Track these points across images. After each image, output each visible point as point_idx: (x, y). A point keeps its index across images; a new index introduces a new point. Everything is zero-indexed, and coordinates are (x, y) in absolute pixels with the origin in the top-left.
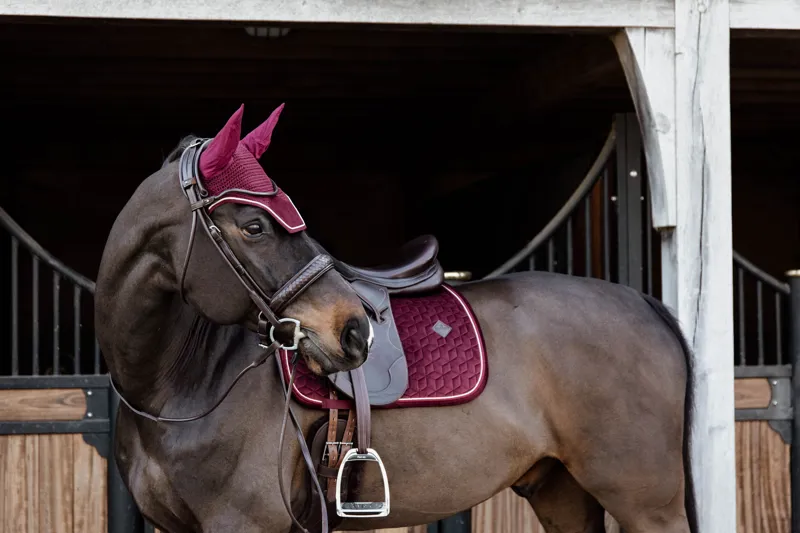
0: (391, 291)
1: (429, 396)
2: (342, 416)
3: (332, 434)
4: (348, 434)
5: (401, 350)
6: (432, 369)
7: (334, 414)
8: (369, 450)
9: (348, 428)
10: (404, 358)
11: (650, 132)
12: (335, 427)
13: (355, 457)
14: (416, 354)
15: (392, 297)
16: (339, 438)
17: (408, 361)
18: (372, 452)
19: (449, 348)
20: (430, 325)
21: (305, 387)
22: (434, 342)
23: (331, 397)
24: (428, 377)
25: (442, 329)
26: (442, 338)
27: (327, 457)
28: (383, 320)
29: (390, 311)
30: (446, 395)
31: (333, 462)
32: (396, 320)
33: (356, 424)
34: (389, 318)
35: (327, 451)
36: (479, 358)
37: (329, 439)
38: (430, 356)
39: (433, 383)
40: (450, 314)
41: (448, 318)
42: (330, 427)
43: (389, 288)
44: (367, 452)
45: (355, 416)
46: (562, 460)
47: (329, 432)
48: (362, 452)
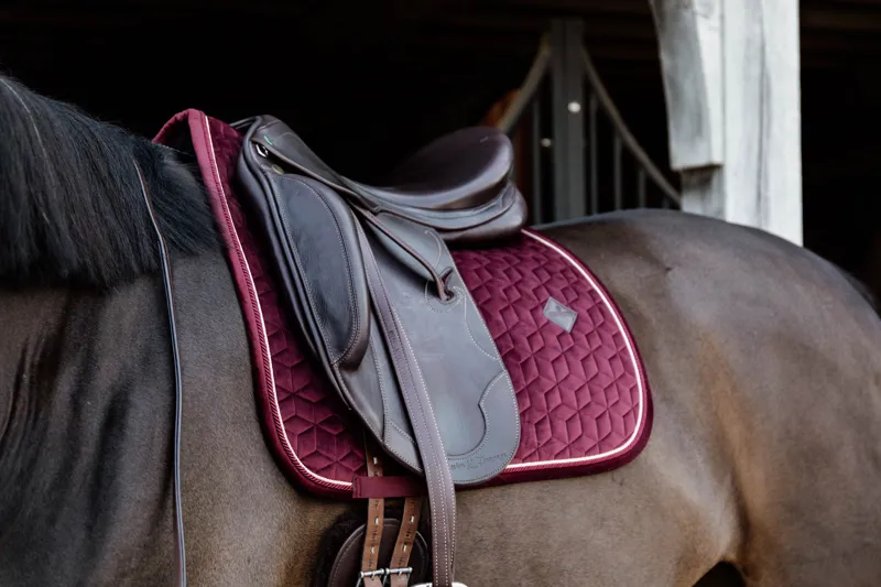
0: (447, 236)
1: (557, 457)
2: (393, 511)
3: (372, 551)
4: (401, 549)
5: (498, 358)
6: (557, 399)
7: (376, 508)
9: (402, 536)
10: (505, 374)
11: (677, 17)
12: (378, 538)
14: (525, 365)
15: (452, 247)
16: (384, 562)
17: (515, 383)
19: (583, 354)
20: (536, 308)
21: (316, 454)
22: (553, 339)
23: (371, 473)
24: (552, 416)
25: (559, 315)
26: (564, 333)
28: (450, 294)
29: (458, 276)
30: (588, 453)
32: (474, 293)
34: (461, 290)
36: (633, 374)
37: (365, 564)
38: (551, 372)
39: (562, 428)
40: (564, 284)
41: (563, 291)
42: (369, 539)
43: (440, 230)
46: (739, 567)
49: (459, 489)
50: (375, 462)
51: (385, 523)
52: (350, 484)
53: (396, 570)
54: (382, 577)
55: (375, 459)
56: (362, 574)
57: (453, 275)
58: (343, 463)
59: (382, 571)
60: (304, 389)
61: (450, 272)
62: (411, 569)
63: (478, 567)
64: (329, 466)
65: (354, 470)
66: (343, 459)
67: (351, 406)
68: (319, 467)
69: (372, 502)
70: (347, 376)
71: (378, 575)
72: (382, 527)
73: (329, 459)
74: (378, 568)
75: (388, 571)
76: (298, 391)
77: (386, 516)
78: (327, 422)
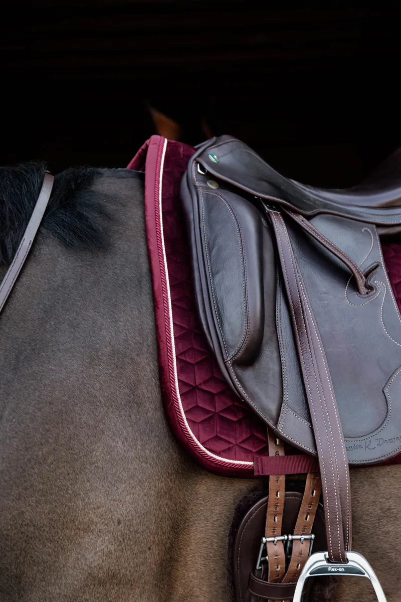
0: (383, 231)
3: (274, 520)
4: (305, 519)
7: (277, 492)
8: (350, 555)
9: (304, 507)
12: (280, 509)
13: (323, 570)
15: (386, 241)
16: (288, 528)
18: (356, 559)
21: (218, 438)
23: (272, 453)
27: (265, 563)
28: (370, 288)
29: (382, 270)
31: (277, 573)
33: (321, 499)
34: (383, 284)
35: (265, 553)
37: (268, 530)
42: (270, 510)
43: (379, 226)
44: (346, 561)
45: (318, 486)
47: (269, 519)
48: (337, 558)
49: (353, 468)
50: (278, 443)
51: (286, 496)
52: (251, 463)
53: (299, 537)
54: (285, 542)
55: (278, 440)
56: (264, 540)
57: (378, 269)
58: (243, 446)
59: (286, 537)
60: (205, 382)
61: (377, 267)
62: (313, 536)
63: (388, 533)
64: (229, 449)
65: (254, 451)
66: (243, 442)
67: (243, 398)
68: (219, 450)
69: (272, 478)
70: (239, 371)
71: (282, 541)
72: (283, 500)
73: (229, 442)
74: (282, 535)
75: (290, 537)
76: (200, 384)
77: (287, 490)
78: (227, 410)
